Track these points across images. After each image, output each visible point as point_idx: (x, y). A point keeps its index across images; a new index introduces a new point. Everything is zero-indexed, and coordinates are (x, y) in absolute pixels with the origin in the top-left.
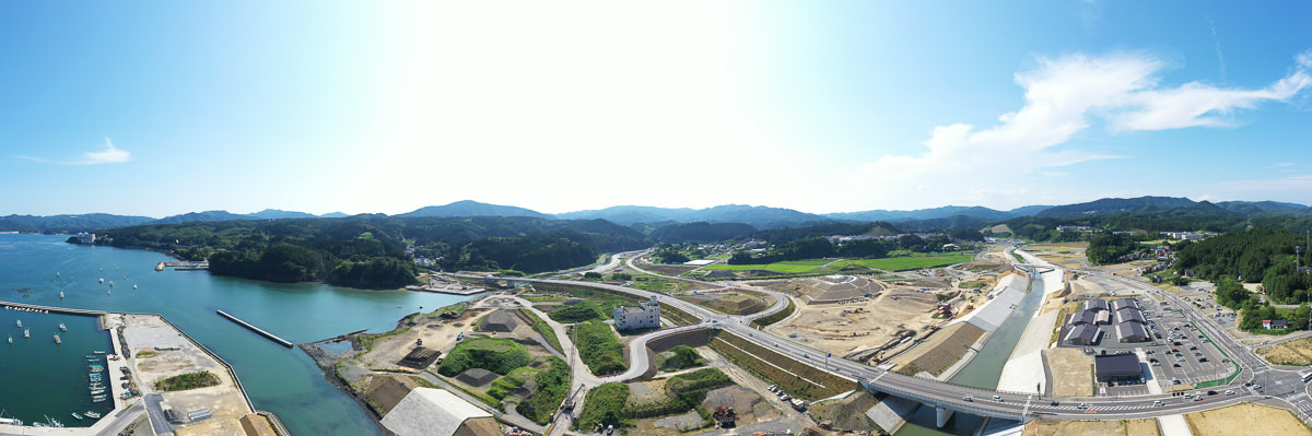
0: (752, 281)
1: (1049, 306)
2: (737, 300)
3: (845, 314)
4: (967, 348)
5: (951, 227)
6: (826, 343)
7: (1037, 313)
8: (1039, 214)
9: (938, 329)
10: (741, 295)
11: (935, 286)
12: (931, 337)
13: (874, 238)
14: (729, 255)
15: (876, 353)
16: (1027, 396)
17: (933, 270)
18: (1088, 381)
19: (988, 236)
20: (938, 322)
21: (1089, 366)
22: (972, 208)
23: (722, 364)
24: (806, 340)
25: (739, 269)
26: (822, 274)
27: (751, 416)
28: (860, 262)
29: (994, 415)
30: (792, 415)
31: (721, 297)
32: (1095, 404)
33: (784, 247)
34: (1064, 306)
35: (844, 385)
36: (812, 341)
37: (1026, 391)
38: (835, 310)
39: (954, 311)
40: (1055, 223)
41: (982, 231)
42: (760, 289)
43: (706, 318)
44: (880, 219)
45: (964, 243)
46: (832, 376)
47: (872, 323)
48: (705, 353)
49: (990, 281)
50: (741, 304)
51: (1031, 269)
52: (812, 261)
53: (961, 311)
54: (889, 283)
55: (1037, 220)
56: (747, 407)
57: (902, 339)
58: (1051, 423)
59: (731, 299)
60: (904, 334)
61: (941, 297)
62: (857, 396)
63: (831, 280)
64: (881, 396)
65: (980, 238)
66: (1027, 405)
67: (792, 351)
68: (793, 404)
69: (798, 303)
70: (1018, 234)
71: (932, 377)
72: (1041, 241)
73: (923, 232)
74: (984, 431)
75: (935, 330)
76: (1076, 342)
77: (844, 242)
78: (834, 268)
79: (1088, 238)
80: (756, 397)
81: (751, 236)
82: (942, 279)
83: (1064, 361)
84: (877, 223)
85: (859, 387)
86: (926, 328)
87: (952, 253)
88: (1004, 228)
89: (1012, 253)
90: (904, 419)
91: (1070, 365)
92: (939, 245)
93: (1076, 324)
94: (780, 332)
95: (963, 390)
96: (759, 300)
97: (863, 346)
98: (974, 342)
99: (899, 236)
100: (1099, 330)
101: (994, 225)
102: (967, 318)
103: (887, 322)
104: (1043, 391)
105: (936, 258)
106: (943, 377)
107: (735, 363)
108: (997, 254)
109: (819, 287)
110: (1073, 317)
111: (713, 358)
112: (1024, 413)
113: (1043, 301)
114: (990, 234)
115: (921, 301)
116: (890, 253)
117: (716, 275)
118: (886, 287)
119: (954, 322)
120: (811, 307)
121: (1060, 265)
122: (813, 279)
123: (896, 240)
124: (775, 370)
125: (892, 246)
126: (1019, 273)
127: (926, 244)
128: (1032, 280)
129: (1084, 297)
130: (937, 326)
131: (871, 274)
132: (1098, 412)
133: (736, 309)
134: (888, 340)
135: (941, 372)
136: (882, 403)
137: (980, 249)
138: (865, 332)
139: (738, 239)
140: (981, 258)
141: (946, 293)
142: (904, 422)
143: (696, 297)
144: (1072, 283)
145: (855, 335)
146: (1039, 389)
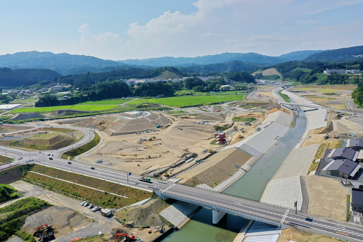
0: (60, 120)
1: (310, 140)
2: (48, 137)
3: (141, 141)
4: (238, 167)
5: (227, 72)
6: (127, 165)
7: (298, 146)
8: (308, 59)
9: (215, 152)
10: (51, 132)
11: (213, 119)
12: (209, 159)
13: (163, 80)
14: (36, 98)
15: (166, 170)
16: (285, 209)
17: (212, 107)
18: (342, 207)
19: (259, 78)
20: (214, 148)
21: (345, 196)
22: (246, 54)
23: (38, 193)
24: (111, 164)
25: (47, 111)
26: (122, 111)
27: (68, 228)
28: (153, 100)
29: (257, 219)
30: (102, 221)
31: (31, 136)
32: (348, 229)
33: (87, 89)
34: (326, 142)
35: (143, 195)
36: (116, 164)
37: (284, 205)
38: (134, 139)
39: (228, 139)
40: (322, 67)
41: (254, 74)
42: (68, 126)
43: (17, 157)
44: (169, 65)
45: (238, 84)
46: (133, 190)
47: (163, 148)
48: (19, 186)
49: (259, 116)
50: (51, 141)
51: (296, 109)
52: (113, 101)
53: (233, 140)
54: (176, 116)
55: (304, 65)
56: (65, 222)
57: (186, 160)
58: (304, 233)
59: (42, 137)
60: (188, 156)
61: (218, 128)
62: (152, 202)
63: (129, 116)
64: (170, 201)
65: (251, 80)
66: (285, 216)
67: (99, 174)
68: (102, 213)
69: (102, 135)
70: (285, 77)
71: (209, 188)
72: (307, 83)
73: (204, 75)
74: (248, 229)
75: (213, 153)
76: (334, 173)
77: (139, 84)
78: (131, 106)
79: (357, 81)
80: (70, 213)
81: (56, 80)
82: (219, 114)
83: (321, 188)
84: (166, 68)
85: (154, 195)
86: (205, 151)
87: (227, 93)
88: (273, 72)
89: (279, 93)
90: (188, 216)
91: (326, 192)
92: (217, 86)
93: (336, 158)
94: (88, 159)
95: (233, 199)
96: (68, 136)
97: (157, 165)
98: (243, 163)
99: (184, 79)
100: (359, 166)
101: (265, 69)
102: (239, 145)
103: (175, 147)
104: (299, 208)
105: (214, 96)
106: (218, 188)
107: (51, 189)
108: (265, 94)
109: (119, 121)
110: (332, 152)
111: (28, 189)
112: (283, 221)
113: (305, 136)
114: (261, 77)
115: (201, 130)
116: (177, 93)
117: (23, 118)
118: (174, 120)
119: (227, 147)
120: (114, 138)
121: (324, 105)
122: (114, 115)
123: (182, 82)
124: (86, 190)
125: (178, 87)
126: (284, 111)
127: (206, 85)
128: (296, 117)
129: (346, 136)
130: (214, 150)
131: (161, 110)
132: (350, 235)
133: (48, 145)
134: (176, 161)
135: (216, 184)
136: (171, 206)
137: (252, 89)
138: (158, 155)
139: (43, 84)
140: (252, 97)
141: (221, 125)
142: (189, 219)
143: (5, 139)
144: (335, 122)
145: (150, 157)
146: (296, 204)
